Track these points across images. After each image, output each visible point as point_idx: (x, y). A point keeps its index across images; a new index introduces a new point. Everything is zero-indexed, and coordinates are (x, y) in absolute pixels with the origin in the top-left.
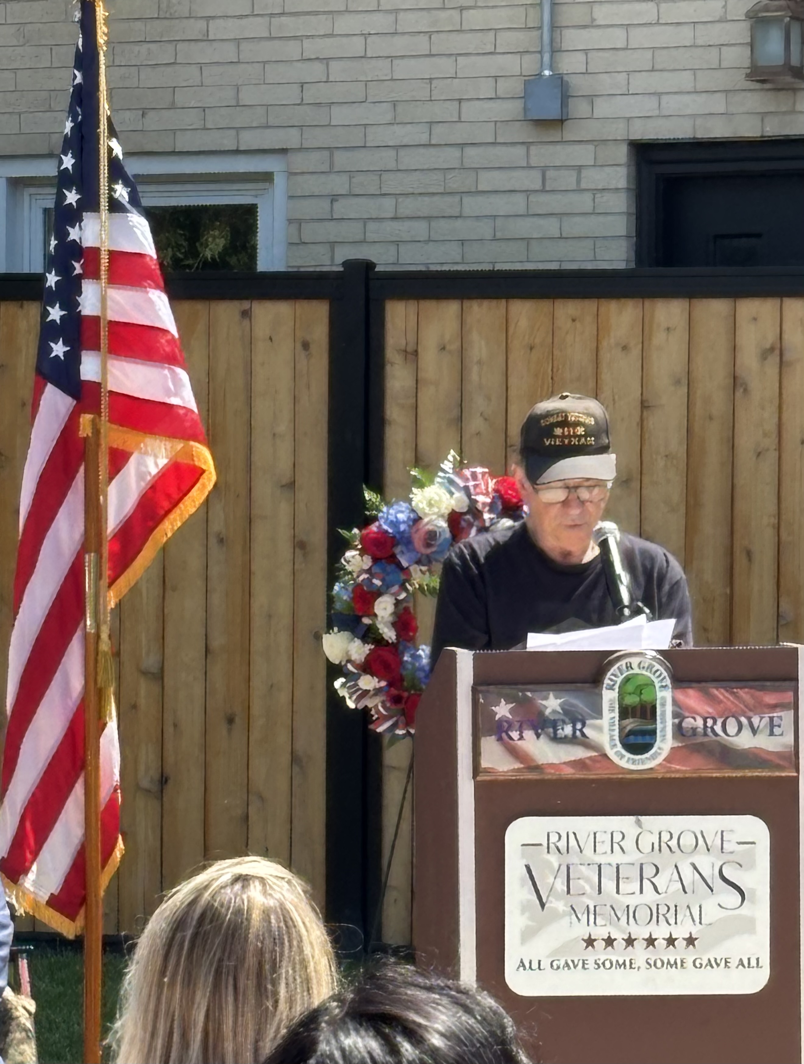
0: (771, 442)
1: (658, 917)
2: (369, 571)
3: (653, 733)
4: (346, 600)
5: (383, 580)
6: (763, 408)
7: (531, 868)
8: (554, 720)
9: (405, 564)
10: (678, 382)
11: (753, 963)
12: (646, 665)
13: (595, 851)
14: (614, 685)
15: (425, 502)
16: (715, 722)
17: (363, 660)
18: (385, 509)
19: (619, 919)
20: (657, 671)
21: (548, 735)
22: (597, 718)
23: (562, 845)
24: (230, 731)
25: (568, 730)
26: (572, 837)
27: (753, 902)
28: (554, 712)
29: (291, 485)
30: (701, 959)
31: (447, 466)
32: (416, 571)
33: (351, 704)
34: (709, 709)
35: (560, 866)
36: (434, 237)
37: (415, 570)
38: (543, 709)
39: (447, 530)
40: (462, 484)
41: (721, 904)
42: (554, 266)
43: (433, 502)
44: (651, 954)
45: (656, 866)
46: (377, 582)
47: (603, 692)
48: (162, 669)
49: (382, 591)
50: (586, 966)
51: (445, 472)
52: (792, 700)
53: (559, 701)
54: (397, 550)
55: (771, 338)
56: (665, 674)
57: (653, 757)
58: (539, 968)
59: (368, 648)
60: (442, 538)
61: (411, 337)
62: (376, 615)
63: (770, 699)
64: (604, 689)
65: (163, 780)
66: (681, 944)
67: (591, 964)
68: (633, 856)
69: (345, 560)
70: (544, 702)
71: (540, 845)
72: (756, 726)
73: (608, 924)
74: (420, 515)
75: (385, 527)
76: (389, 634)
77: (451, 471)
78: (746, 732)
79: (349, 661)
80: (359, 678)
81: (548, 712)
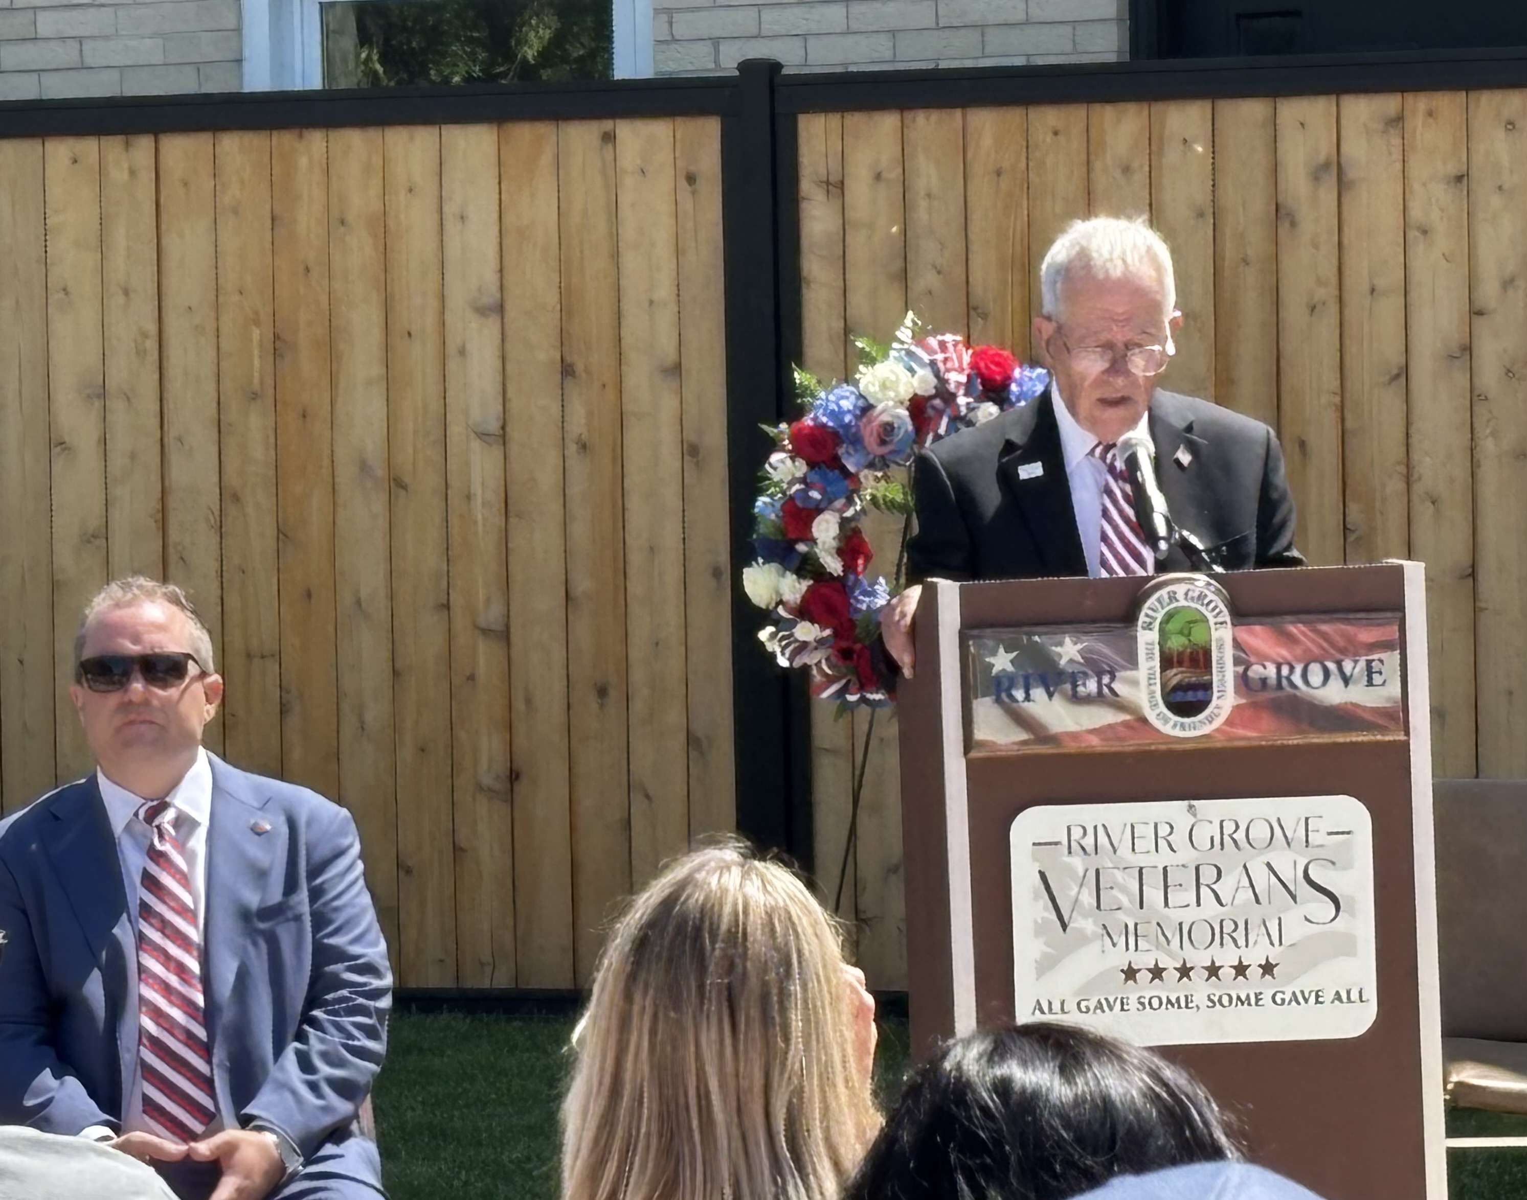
0: (1328, 293)
1: (1222, 938)
2: (803, 480)
3: (1207, 687)
4: (773, 521)
5: (823, 492)
6: (1316, 246)
7: (1047, 874)
8: (1073, 673)
9: (851, 468)
10: (1201, 215)
11: (1354, 996)
12: (1196, 594)
13: (1133, 850)
14: (1150, 623)
15: (877, 384)
16: (1292, 669)
17: (798, 601)
18: (823, 395)
19: (1168, 942)
20: (1211, 601)
21: (1064, 695)
22: (1132, 669)
23: (1089, 842)
24: (602, 706)
25: (1092, 686)
26: (1101, 830)
27: (1352, 914)
28: (1071, 661)
29: (676, 370)
30: (1283, 993)
31: (904, 334)
32: (868, 478)
33: (783, 662)
34: (1284, 653)
35: (1086, 871)
36: (854, 26)
37: (866, 477)
38: (1056, 658)
39: (908, 421)
40: (926, 358)
41: (1308, 917)
42: (1019, 61)
43: (888, 384)
44: (1214, 988)
45: (1216, 866)
46: (815, 495)
47: (1138, 634)
48: (508, 626)
49: (822, 506)
50: (1126, 1007)
51: (902, 343)
52: (1397, 635)
53: (1079, 646)
54: (841, 451)
55: (1326, 149)
56: (1222, 606)
57: (1210, 720)
58: (1062, 1009)
59: (805, 584)
60: (902, 431)
61: (835, 165)
62: (814, 541)
63: (1366, 635)
64: (1139, 628)
65: (514, 776)
66: (1254, 972)
67: (1133, 1004)
68: (1186, 855)
69: (770, 465)
70: (1058, 649)
71: (1056, 844)
72: (1348, 673)
73: (1153, 948)
74: (872, 401)
75: (824, 419)
76: (834, 566)
77: (910, 341)
78: (1335, 683)
79: (780, 602)
80: (794, 627)
81: (1063, 662)
